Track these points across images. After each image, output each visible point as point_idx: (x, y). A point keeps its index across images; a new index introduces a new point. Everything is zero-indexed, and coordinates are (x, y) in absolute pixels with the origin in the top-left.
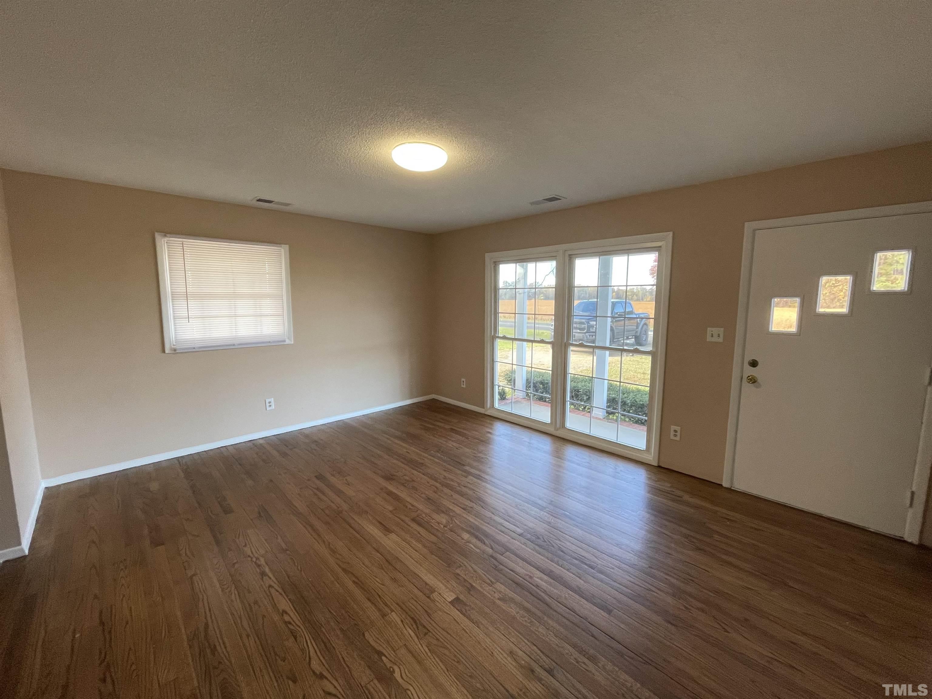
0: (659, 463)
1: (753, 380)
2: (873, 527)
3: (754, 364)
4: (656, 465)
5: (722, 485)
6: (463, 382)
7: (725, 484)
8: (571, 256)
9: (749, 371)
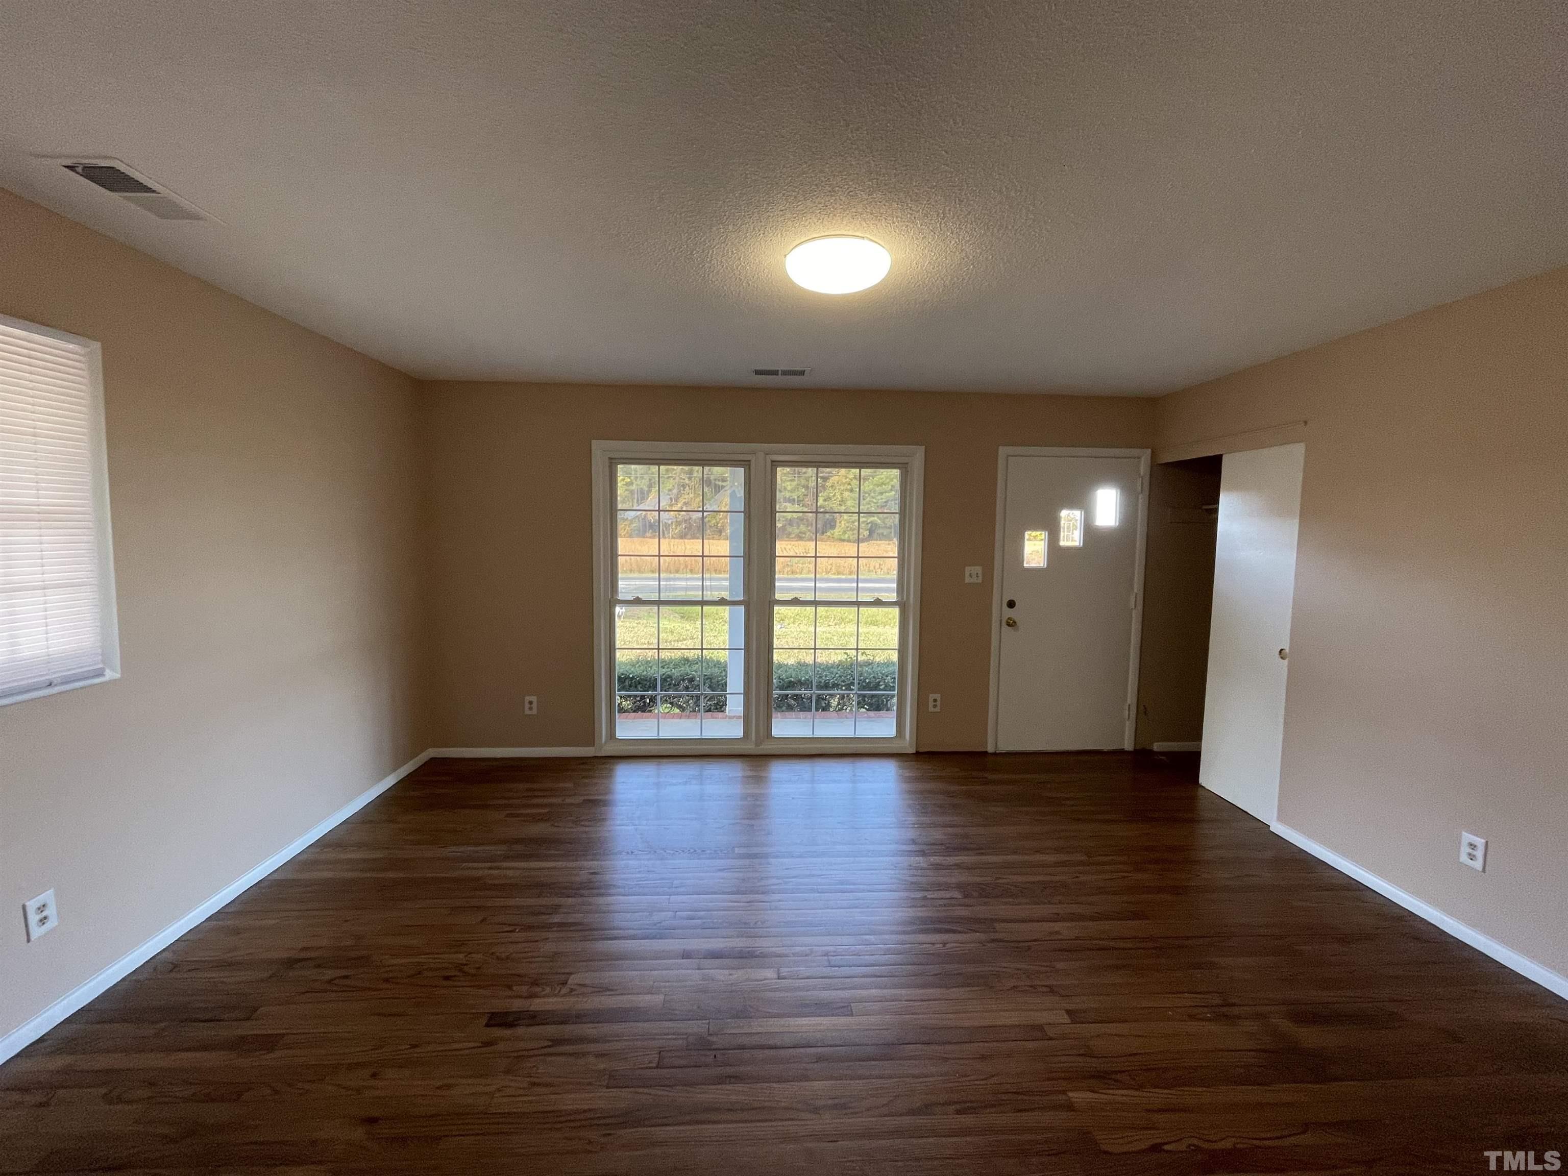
0: (917, 748)
1: (1011, 624)
2: (1106, 747)
3: (1011, 604)
4: (914, 752)
5: (986, 752)
6: (531, 703)
7: (990, 749)
8: (774, 463)
9: (1008, 613)
